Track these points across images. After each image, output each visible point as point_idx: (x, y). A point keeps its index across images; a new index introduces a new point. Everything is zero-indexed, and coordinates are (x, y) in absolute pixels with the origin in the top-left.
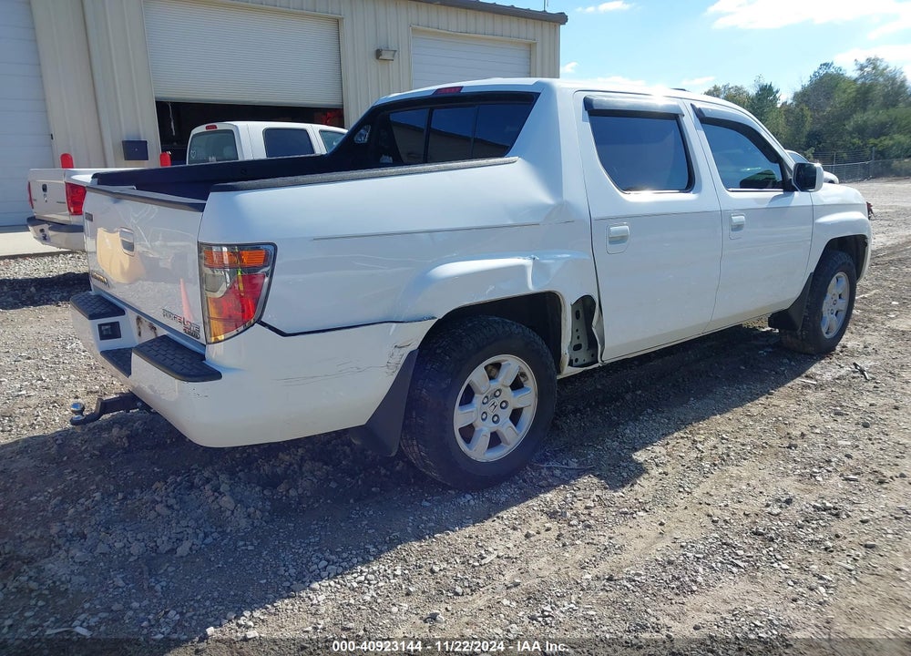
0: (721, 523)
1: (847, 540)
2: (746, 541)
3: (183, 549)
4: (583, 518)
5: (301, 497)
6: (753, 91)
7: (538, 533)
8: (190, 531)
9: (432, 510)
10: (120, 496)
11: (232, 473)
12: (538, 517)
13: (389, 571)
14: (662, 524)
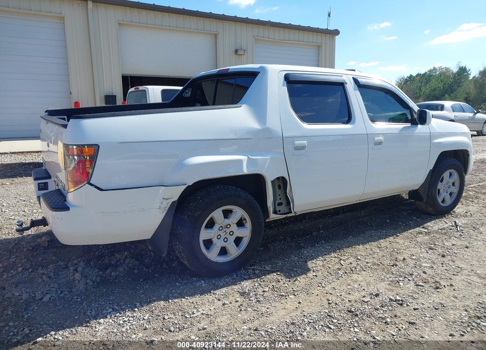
0: (333, 304)
1: (400, 319)
2: (342, 315)
3: (46, 299)
4: (258, 296)
5: (116, 276)
6: (455, 70)
7: (231, 303)
8: (54, 290)
9: (180, 288)
10: (30, 270)
11: (88, 262)
12: (235, 294)
13: (142, 317)
14: (300, 303)
